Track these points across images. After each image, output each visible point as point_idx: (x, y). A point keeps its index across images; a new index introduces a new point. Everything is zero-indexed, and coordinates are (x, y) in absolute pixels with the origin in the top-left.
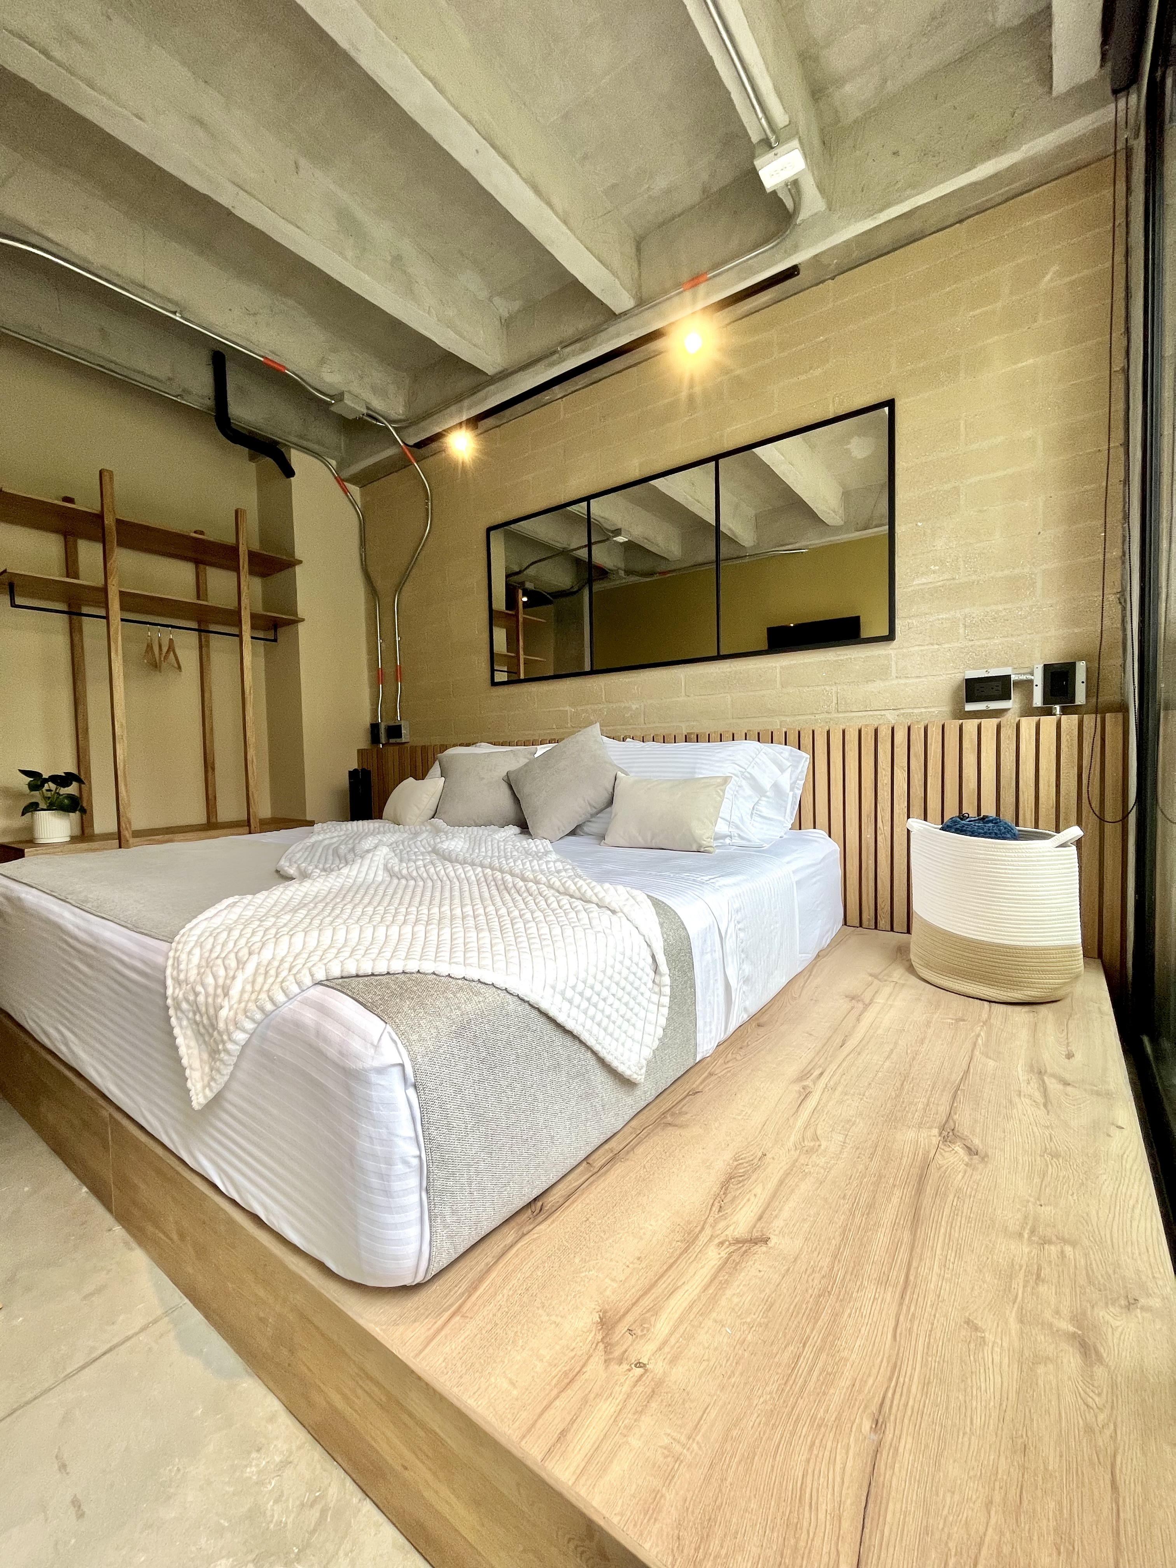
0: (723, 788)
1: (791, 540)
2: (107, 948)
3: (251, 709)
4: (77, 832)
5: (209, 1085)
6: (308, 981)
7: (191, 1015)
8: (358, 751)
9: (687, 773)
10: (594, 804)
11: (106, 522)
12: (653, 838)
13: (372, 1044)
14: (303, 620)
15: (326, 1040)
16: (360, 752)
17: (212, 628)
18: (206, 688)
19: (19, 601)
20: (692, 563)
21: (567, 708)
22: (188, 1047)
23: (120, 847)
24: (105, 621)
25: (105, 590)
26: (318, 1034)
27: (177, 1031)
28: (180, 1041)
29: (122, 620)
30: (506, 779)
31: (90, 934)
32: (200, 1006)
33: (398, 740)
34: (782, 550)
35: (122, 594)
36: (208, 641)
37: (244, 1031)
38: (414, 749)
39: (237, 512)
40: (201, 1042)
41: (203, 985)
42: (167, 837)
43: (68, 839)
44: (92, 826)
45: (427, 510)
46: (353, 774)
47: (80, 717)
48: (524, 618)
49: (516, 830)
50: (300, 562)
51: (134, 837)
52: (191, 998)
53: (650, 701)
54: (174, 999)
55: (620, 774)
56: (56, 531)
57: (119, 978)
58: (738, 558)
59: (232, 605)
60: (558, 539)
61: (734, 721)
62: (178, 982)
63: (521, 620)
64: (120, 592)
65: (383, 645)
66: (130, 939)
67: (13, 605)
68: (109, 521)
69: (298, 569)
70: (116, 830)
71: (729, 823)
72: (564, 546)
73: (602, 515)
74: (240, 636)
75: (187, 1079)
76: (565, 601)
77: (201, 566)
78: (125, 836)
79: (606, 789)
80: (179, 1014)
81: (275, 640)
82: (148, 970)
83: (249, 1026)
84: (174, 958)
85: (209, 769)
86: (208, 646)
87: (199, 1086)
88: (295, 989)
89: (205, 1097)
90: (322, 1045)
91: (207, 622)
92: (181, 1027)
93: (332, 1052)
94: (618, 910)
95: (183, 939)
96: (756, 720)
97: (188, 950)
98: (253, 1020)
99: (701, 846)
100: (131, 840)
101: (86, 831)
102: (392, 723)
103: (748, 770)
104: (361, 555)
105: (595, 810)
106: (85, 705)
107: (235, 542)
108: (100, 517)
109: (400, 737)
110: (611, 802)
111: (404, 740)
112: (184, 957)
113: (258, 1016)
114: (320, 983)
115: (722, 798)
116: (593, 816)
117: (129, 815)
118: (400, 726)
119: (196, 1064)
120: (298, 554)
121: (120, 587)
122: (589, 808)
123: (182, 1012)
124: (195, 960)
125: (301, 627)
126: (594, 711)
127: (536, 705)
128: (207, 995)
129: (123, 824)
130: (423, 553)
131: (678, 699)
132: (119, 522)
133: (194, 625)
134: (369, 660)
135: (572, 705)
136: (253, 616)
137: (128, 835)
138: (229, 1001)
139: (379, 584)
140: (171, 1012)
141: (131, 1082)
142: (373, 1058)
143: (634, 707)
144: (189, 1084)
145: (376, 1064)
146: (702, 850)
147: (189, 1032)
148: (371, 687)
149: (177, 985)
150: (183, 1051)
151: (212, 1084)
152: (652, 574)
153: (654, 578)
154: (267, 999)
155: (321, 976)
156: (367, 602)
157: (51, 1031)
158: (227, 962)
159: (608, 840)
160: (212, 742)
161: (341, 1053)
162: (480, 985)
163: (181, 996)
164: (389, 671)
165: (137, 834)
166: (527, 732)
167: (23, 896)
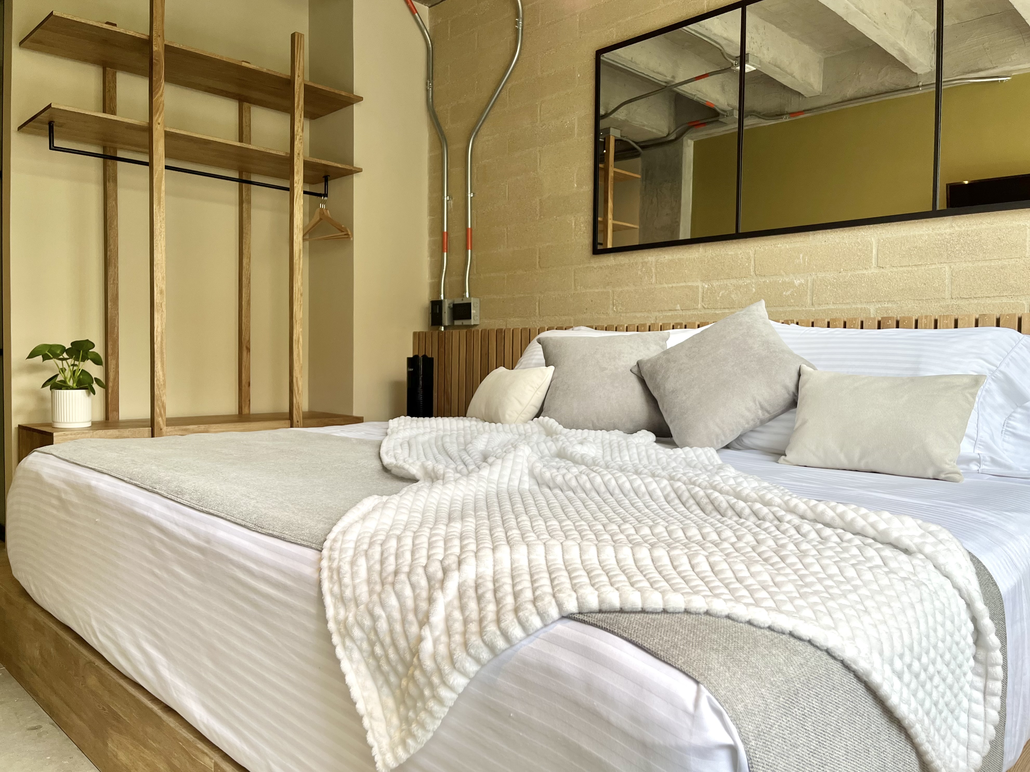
0: (973, 391)
1: (988, 65)
2: (225, 552)
3: (300, 277)
4: (99, 416)
5: (404, 743)
6: (554, 612)
7: (365, 646)
8: (415, 334)
9: (907, 369)
10: (768, 408)
11: (155, 48)
12: (860, 459)
13: (686, 711)
14: (360, 170)
15: (604, 697)
16: (416, 335)
17: (254, 178)
18: (245, 252)
19: (57, 143)
20: (838, 99)
21: (699, 284)
22: (363, 688)
23: (153, 436)
24: (147, 168)
25: (149, 129)
26: (589, 687)
27: (345, 666)
28: (350, 679)
29: (167, 167)
30: (635, 370)
31: (196, 534)
32: (381, 636)
33: (466, 322)
34: (973, 78)
35: (168, 135)
36: (249, 195)
37: (464, 673)
38: (486, 334)
39: (293, 36)
40: (381, 681)
41: (383, 605)
42: (202, 427)
43: (89, 424)
44: (117, 410)
45: (517, 30)
46: (412, 362)
47: (110, 282)
48: (615, 172)
49: (652, 437)
50: (360, 99)
51: (167, 425)
52: (367, 622)
53: (821, 275)
54: (337, 622)
55: (805, 368)
56: (94, 62)
57: (241, 590)
58: (907, 89)
59: (282, 151)
60: (661, 69)
61: (954, 302)
62: (341, 599)
63: (611, 174)
64: (165, 132)
65: (451, 202)
66: (256, 542)
67: (52, 147)
68: (158, 48)
69: (357, 108)
70: (149, 416)
71: (976, 442)
72: (669, 78)
73: (725, 35)
74: (290, 189)
75: (366, 732)
76: (658, 152)
77: (246, 105)
78: (158, 423)
79: (786, 387)
80: (348, 643)
81: (326, 195)
82: (289, 583)
83: (472, 667)
84: (330, 569)
85: (244, 348)
86: (249, 202)
87: (385, 742)
88: (536, 622)
89: (396, 758)
90: (598, 704)
91: (249, 172)
92: (351, 659)
93: (616, 717)
94: (914, 548)
95: (338, 545)
96: (988, 301)
97: (348, 559)
98: (477, 660)
99: (941, 471)
100: (165, 428)
101: (110, 416)
102: (458, 301)
103: (1002, 368)
104: (427, 91)
105: (767, 415)
106: (116, 267)
107: (289, 73)
108: (148, 42)
109: (469, 317)
110: (793, 403)
111: (473, 322)
112: (346, 568)
113: (485, 655)
114: (570, 617)
115: (971, 404)
116: (763, 423)
117: (164, 398)
118: (469, 305)
119: (378, 712)
120: (358, 89)
121: (165, 126)
122: (760, 412)
123: (352, 639)
124: (363, 573)
125: (357, 179)
126: (738, 287)
127: (653, 280)
128: (389, 619)
129: (157, 409)
130: (509, 85)
131: (865, 272)
132: (168, 48)
133: (236, 175)
134: (432, 222)
135: (706, 278)
136: (307, 165)
137: (161, 423)
138: (431, 631)
139: (448, 127)
140: (336, 639)
141: (254, 725)
142: (691, 733)
143: (797, 282)
144: (370, 739)
145: (696, 741)
146: (943, 476)
147: (363, 668)
148: (432, 256)
149: (340, 605)
150: (356, 693)
151: (410, 741)
152: (779, 115)
153: (784, 120)
154: (498, 633)
155: (572, 606)
156: (431, 150)
157: (133, 650)
158: (414, 579)
159: (791, 456)
160: (248, 317)
161: (635, 720)
162: (792, 640)
163: (351, 619)
164: (457, 235)
165: (173, 422)
166: (638, 315)
167: (93, 483)
